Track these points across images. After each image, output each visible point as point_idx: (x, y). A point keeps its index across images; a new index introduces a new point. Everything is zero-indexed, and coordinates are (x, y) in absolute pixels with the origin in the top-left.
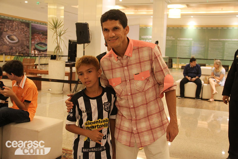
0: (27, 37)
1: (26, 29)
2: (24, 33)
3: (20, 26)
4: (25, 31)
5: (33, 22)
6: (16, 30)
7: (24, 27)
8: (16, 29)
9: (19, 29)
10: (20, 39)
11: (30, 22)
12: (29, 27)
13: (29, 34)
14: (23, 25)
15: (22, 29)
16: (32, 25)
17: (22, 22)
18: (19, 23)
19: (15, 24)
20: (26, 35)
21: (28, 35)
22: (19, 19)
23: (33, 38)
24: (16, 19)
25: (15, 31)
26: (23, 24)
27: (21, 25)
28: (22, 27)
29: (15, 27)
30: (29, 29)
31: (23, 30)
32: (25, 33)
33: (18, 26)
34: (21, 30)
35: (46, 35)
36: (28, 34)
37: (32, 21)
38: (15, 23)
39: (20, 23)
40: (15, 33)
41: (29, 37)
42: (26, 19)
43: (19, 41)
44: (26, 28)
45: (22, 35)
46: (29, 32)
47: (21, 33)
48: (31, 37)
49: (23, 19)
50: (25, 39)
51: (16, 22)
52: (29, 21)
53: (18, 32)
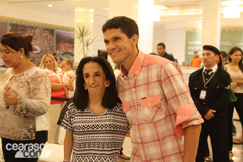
0: (51, 46)
1: (50, 37)
2: (47, 42)
3: (43, 34)
4: (49, 39)
5: (58, 29)
6: (39, 39)
7: (47, 34)
8: (39, 37)
9: (42, 37)
10: (43, 49)
11: (55, 29)
12: (53, 35)
13: (54, 42)
14: (47, 33)
15: (45, 36)
16: (57, 32)
17: (45, 29)
18: (42, 31)
19: (38, 32)
20: (50, 44)
21: (52, 44)
22: (42, 26)
23: (58, 47)
24: (39, 25)
25: (37, 40)
26: (47, 31)
27: (44, 32)
28: (45, 34)
29: (38, 35)
30: (53, 37)
31: (46, 38)
32: (49, 41)
33: (41, 34)
34: (44, 39)
35: (73, 43)
36: (52, 42)
37: (57, 27)
38: (37, 30)
39: (44, 30)
40: (37, 42)
41: (53, 46)
42: (50, 25)
43: (42, 51)
44: (50, 35)
45: (45, 44)
46: (53, 40)
47: (44, 42)
48: (55, 46)
49: (46, 25)
50: (48, 49)
51: (39, 29)
52: (53, 27)
53: (41, 40)
